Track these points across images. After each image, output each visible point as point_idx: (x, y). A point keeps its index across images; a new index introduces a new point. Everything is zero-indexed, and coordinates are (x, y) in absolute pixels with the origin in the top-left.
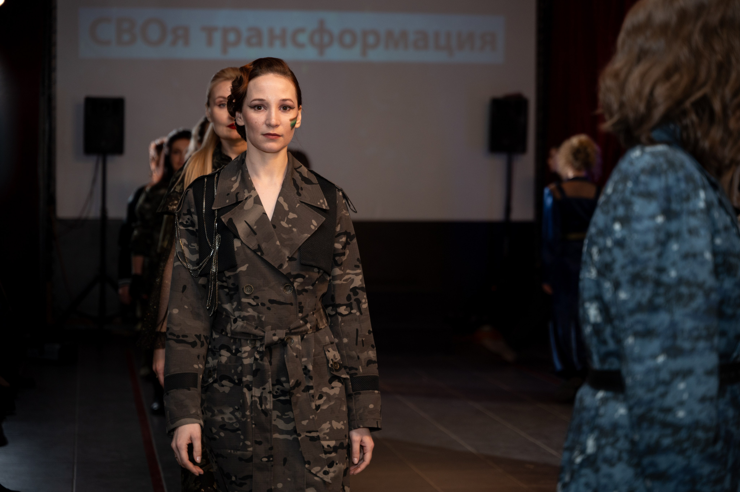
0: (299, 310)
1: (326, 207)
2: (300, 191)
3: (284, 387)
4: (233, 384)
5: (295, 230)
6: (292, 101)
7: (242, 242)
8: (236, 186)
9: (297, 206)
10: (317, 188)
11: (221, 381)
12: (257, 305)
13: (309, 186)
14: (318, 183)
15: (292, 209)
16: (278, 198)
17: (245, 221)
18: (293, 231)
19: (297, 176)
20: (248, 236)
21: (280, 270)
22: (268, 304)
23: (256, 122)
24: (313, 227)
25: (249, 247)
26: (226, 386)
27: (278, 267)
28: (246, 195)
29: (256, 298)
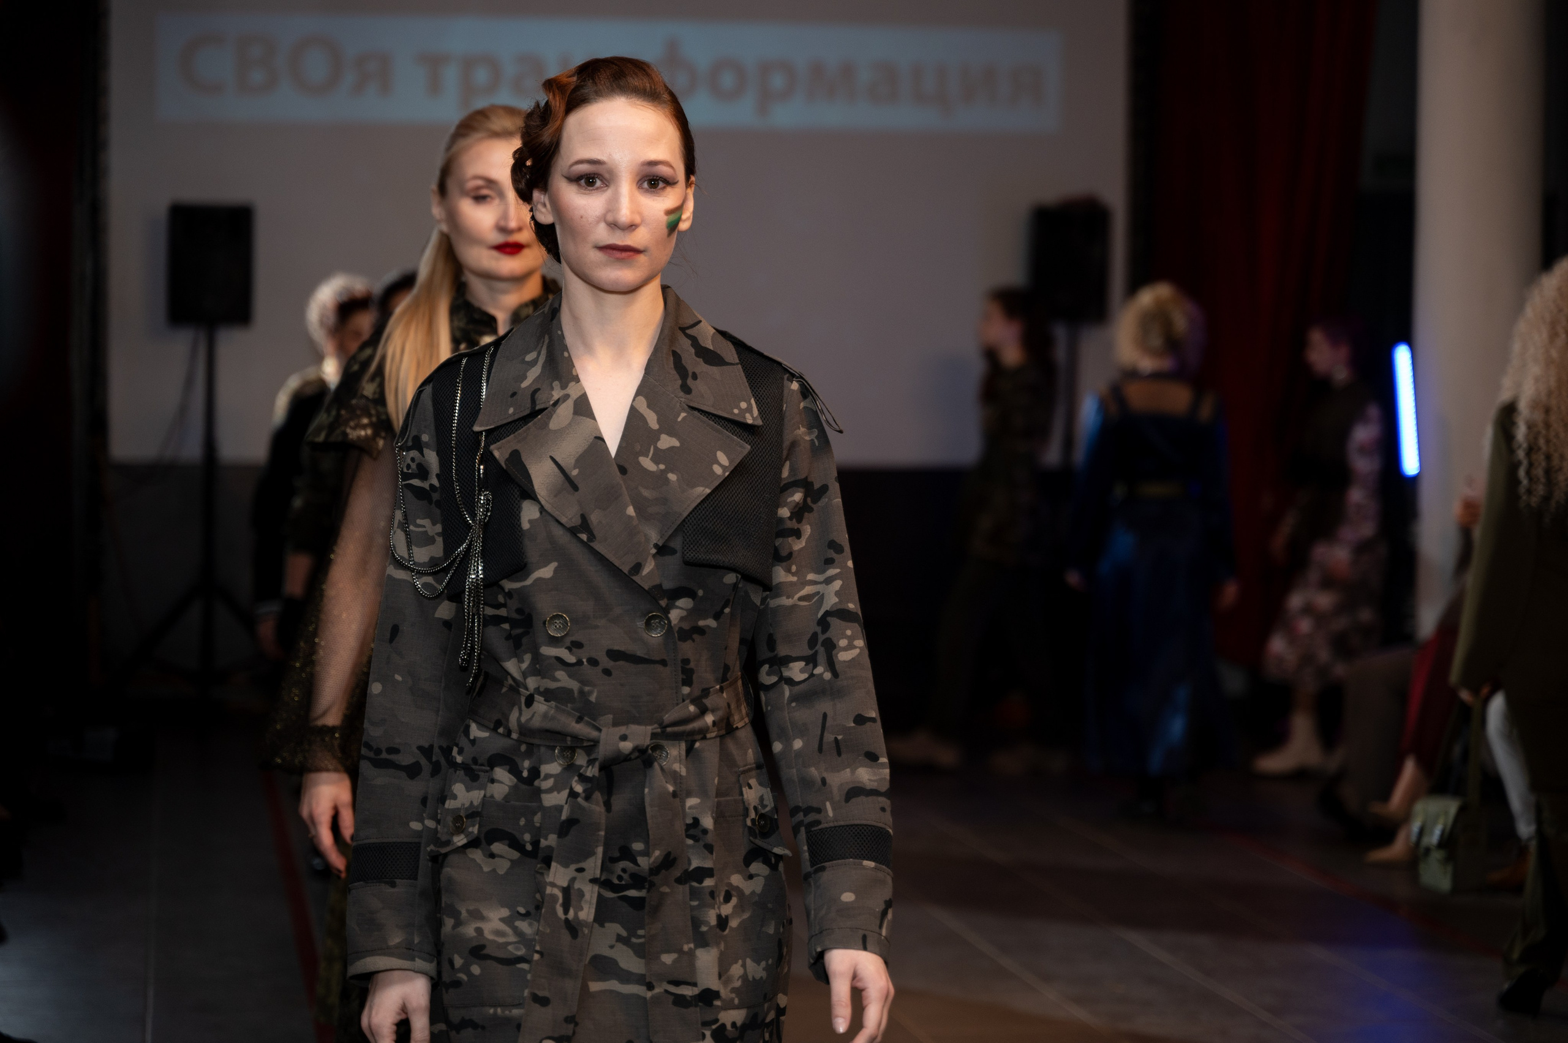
0: (683, 679)
1: (754, 419)
2: (690, 381)
3: (639, 866)
4: (519, 854)
5: (672, 477)
6: (671, 166)
7: (542, 509)
8: (534, 373)
9: (679, 419)
10: (735, 375)
11: (490, 843)
12: (579, 663)
13: (714, 371)
14: (738, 361)
15: (668, 426)
16: (634, 400)
17: (552, 458)
18: (667, 479)
19: (685, 346)
20: (557, 493)
21: (634, 578)
22: (605, 662)
23: (582, 217)
24: (717, 470)
25: (559, 518)
26: (501, 857)
27: (630, 572)
28: (556, 394)
29: (576, 645)
